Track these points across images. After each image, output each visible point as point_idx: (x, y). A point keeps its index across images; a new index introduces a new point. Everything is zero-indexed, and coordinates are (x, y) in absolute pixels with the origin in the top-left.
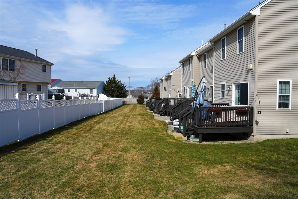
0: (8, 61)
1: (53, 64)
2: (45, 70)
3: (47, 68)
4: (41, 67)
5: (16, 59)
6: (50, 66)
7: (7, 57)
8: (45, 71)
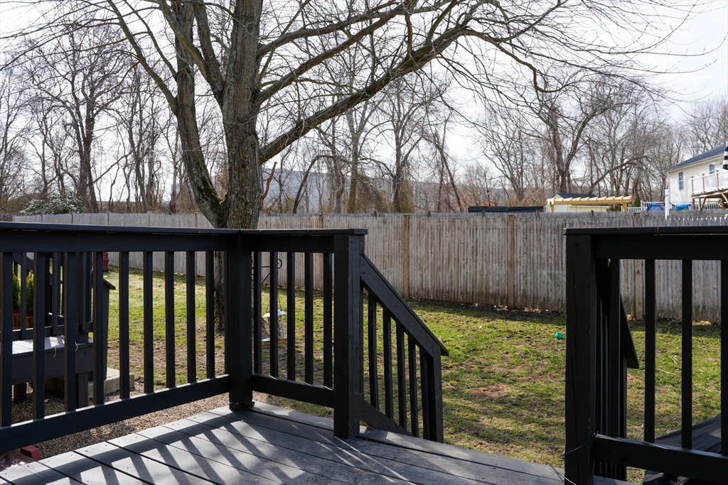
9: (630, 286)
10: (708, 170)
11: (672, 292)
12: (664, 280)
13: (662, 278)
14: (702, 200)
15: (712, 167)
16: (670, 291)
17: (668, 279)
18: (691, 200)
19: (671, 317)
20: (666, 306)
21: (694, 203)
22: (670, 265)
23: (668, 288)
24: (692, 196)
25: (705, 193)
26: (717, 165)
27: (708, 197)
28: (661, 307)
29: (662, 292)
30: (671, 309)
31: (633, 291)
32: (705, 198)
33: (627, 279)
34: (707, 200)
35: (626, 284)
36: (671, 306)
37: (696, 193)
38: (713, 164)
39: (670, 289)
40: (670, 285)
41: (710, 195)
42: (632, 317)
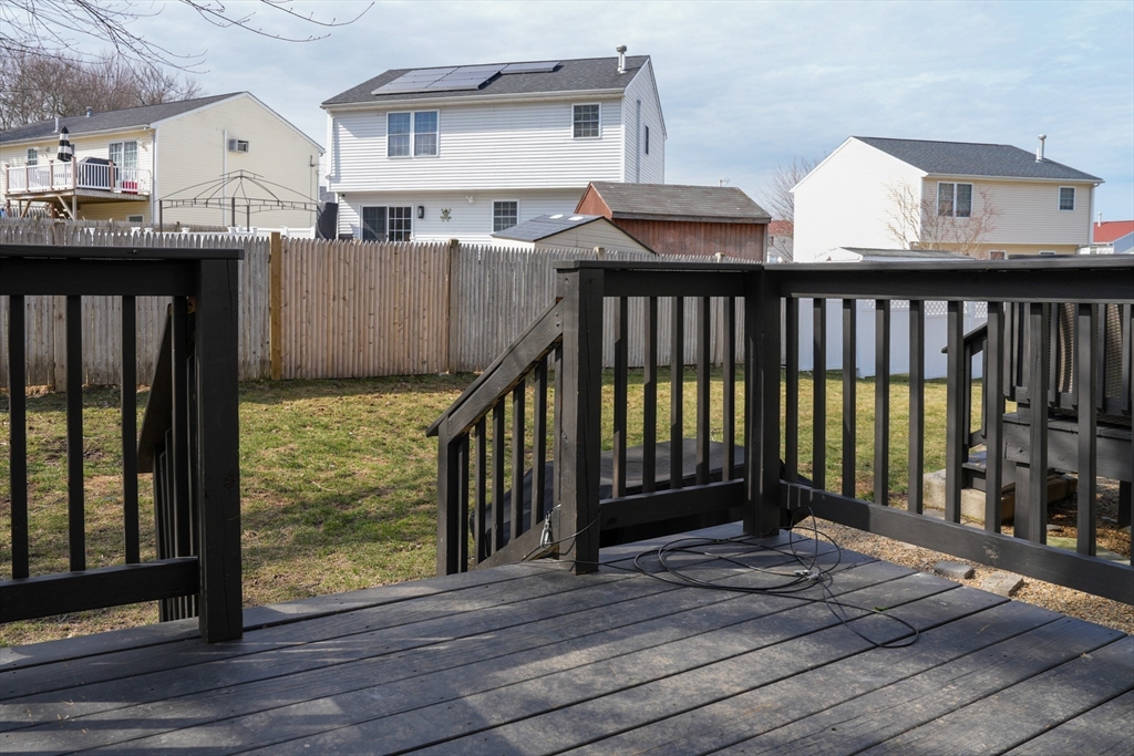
0: (955, 187)
1: (1100, 181)
2: (1068, 204)
3: (1079, 196)
4: (1055, 196)
5: (976, 181)
6: (1091, 187)
7: (950, 180)
8: (1071, 208)
9: (45, 340)
10: (26, 159)
11: (114, 344)
12: (100, 327)
13: (98, 325)
14: (24, 203)
15: (32, 153)
16: (110, 344)
17: (107, 325)
18: (5, 201)
19: (111, 383)
20: (103, 368)
21: (9, 207)
22: (110, 304)
23: (106, 341)
24: (6, 196)
25: (30, 194)
26: (41, 151)
27: (34, 200)
28: (95, 369)
29: (97, 346)
30: (111, 371)
31: (51, 348)
32: (30, 201)
33: (40, 329)
34: (33, 203)
35: (39, 336)
36: (110, 367)
37: (13, 190)
38: (35, 149)
39: (110, 340)
40: (110, 334)
41: (39, 196)
42: (49, 389)
